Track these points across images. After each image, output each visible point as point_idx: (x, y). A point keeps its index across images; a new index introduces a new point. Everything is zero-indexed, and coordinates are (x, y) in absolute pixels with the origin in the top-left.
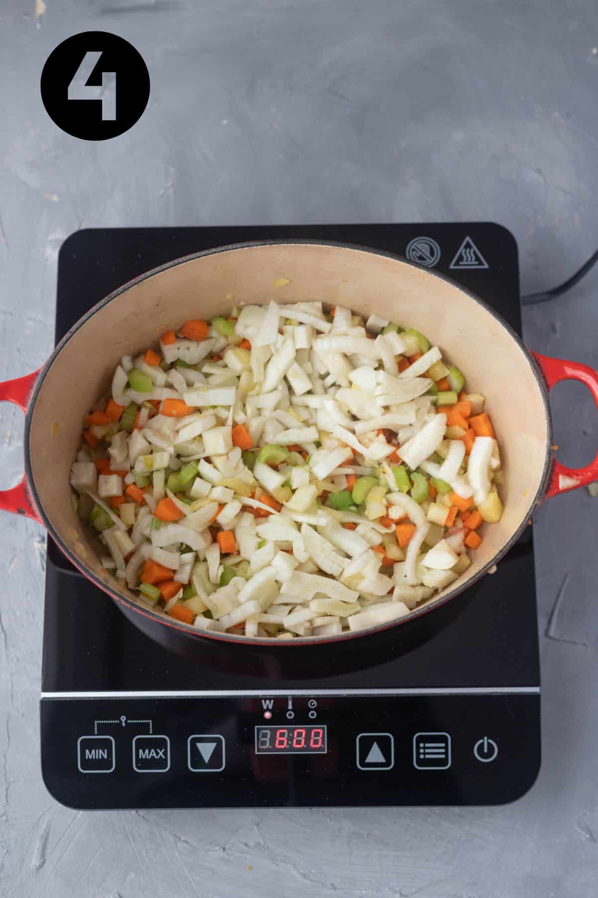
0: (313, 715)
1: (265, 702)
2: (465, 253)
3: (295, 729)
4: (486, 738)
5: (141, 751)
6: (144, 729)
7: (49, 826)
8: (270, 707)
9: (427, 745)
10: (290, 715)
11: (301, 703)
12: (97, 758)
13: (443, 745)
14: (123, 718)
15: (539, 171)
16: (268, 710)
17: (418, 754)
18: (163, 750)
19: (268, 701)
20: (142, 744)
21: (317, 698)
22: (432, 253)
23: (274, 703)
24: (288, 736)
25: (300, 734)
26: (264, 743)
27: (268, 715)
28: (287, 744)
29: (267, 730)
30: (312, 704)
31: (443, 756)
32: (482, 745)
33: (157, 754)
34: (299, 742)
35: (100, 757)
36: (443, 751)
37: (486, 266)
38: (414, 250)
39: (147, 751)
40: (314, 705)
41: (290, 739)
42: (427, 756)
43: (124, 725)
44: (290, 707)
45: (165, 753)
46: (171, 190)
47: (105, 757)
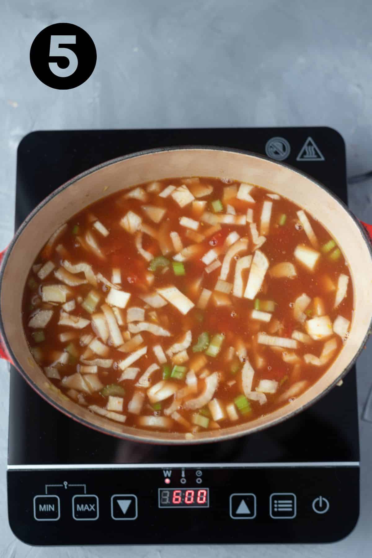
0: (199, 481)
1: (166, 472)
2: (308, 149)
3: (186, 490)
4: (321, 497)
5: (78, 506)
6: (80, 490)
7: (15, 552)
8: (169, 475)
9: (280, 502)
10: (183, 481)
11: (191, 473)
12: (47, 510)
13: (290, 502)
14: (66, 483)
16: (167, 477)
17: (273, 508)
18: (94, 505)
19: (167, 472)
20: (79, 501)
21: (203, 470)
22: (284, 149)
23: (172, 473)
24: (182, 495)
25: (190, 494)
26: (165, 500)
27: (167, 481)
28: (181, 500)
29: (167, 491)
30: (199, 473)
31: (291, 509)
32: (318, 502)
33: (90, 507)
34: (189, 499)
35: (50, 510)
36: (291, 506)
37: (323, 159)
38: (271, 147)
39: (82, 506)
40: (200, 474)
41: (183, 497)
42: (280, 510)
43: (66, 487)
44: (183, 475)
45: (95, 507)
46: (97, 100)
47: (53, 509)
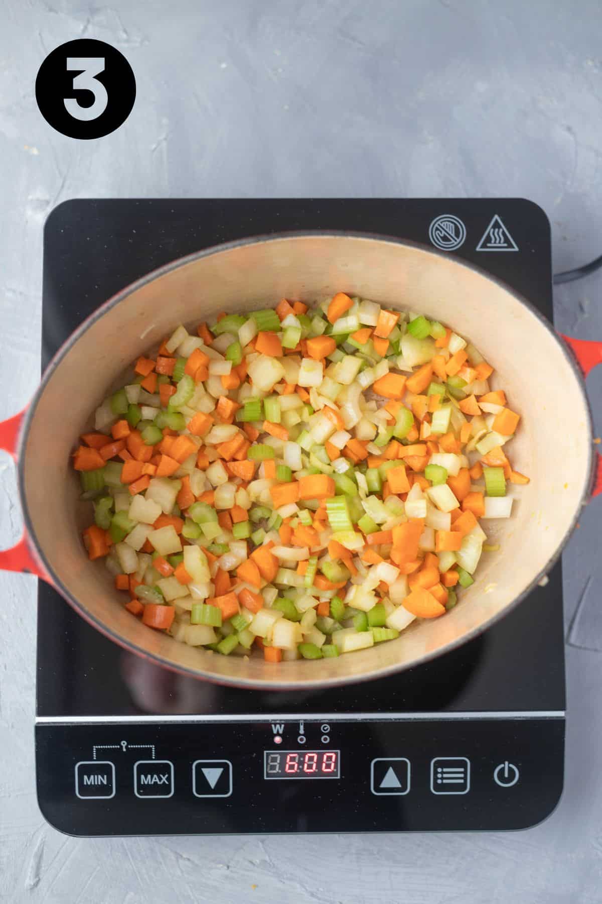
0: (325, 740)
1: (275, 726)
2: (494, 234)
3: (306, 753)
4: (507, 763)
5: (143, 777)
6: (146, 754)
7: (43, 843)
8: (281, 732)
9: (445, 770)
10: (301, 739)
11: (313, 729)
12: (96, 783)
13: (462, 770)
14: (124, 744)
15: (569, 129)
16: (278, 734)
17: (436, 779)
18: (167, 776)
19: (278, 726)
20: (143, 770)
21: (332, 724)
22: (457, 234)
23: (284, 728)
24: (299, 760)
25: (311, 759)
26: (273, 767)
27: (278, 740)
28: (298, 768)
29: (277, 754)
30: (325, 728)
31: (462, 781)
32: (503, 770)
33: (160, 779)
34: (310, 767)
35: (99, 783)
36: (462, 775)
37: (516, 249)
38: (437, 229)
39: (149, 776)
40: (327, 729)
41: (301, 763)
42: (445, 781)
43: (124, 750)
44: (302, 731)
45: (169, 779)
46: (164, 144)
47: (105, 782)
